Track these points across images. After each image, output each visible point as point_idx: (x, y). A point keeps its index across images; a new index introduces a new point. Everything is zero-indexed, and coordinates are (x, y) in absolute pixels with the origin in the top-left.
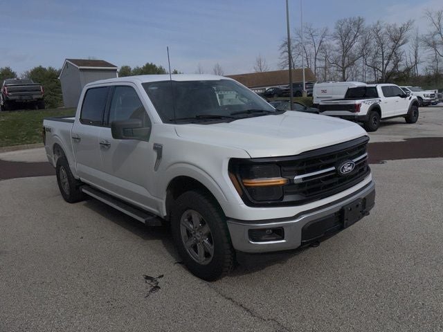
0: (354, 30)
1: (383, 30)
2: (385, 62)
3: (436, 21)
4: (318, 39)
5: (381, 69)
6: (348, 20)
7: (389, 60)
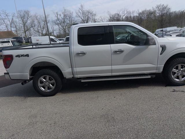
0: (26, 15)
1: (39, 17)
2: (42, 30)
3: (56, 15)
4: (10, 18)
5: (41, 32)
6: (23, 11)
7: (43, 29)
